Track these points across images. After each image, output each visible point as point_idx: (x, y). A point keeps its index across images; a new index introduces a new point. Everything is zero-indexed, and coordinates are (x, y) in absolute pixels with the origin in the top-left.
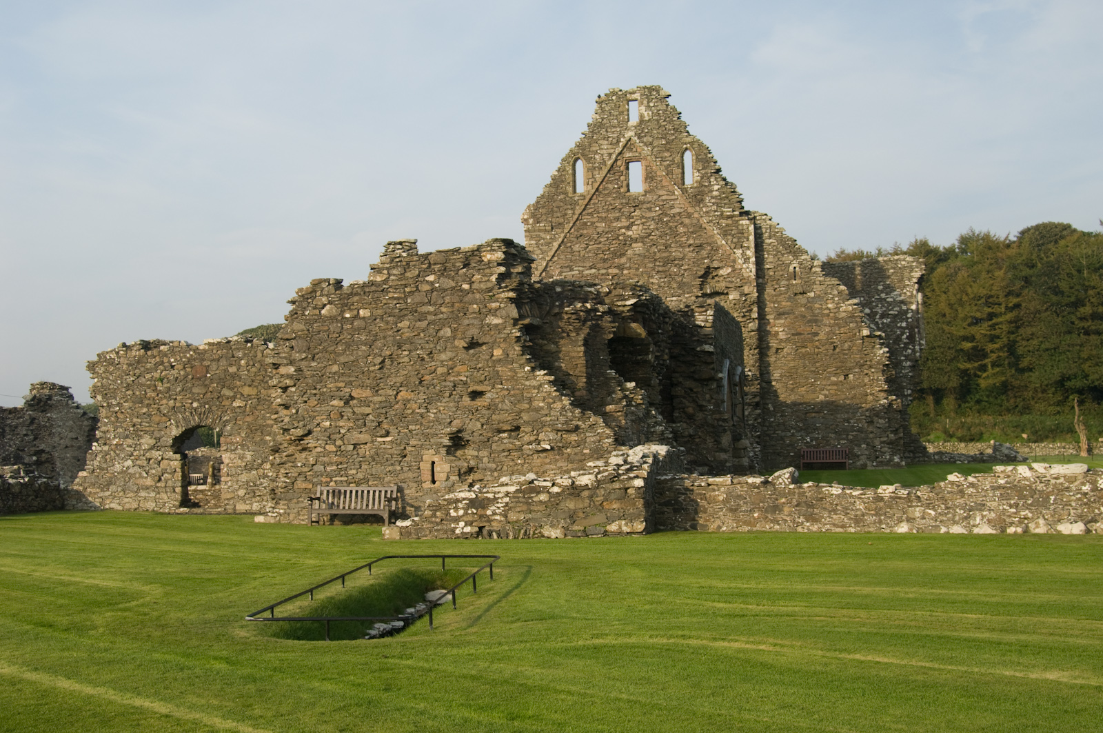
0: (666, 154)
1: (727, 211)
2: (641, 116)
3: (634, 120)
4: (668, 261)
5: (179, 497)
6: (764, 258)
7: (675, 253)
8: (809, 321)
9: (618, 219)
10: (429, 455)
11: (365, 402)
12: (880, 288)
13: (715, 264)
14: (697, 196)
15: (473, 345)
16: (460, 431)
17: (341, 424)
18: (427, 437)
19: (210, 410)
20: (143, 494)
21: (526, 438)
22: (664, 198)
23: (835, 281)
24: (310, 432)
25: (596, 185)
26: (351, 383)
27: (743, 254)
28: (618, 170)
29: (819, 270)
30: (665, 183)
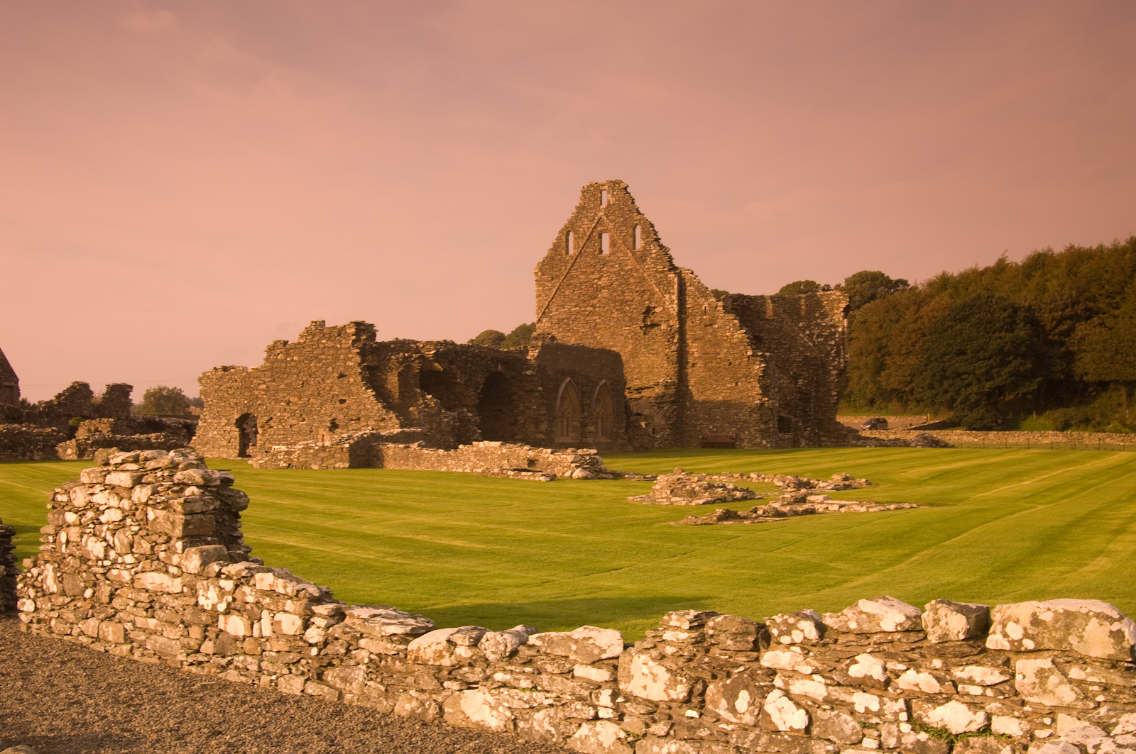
0: (624, 228)
1: (660, 268)
2: (609, 201)
3: (604, 204)
4: (623, 302)
5: (237, 451)
6: (686, 301)
7: (628, 296)
8: (714, 345)
9: (593, 273)
10: (321, 431)
11: (296, 404)
12: (817, 315)
13: (653, 305)
14: (642, 258)
15: (341, 376)
16: (334, 419)
17: (285, 414)
18: (321, 422)
19: (252, 405)
20: (222, 449)
21: (363, 424)
22: (621, 258)
23: (731, 316)
24: (271, 419)
25: (580, 249)
26: (289, 394)
27: (670, 298)
28: (594, 238)
29: (721, 308)
30: (623, 249)
